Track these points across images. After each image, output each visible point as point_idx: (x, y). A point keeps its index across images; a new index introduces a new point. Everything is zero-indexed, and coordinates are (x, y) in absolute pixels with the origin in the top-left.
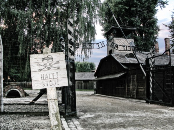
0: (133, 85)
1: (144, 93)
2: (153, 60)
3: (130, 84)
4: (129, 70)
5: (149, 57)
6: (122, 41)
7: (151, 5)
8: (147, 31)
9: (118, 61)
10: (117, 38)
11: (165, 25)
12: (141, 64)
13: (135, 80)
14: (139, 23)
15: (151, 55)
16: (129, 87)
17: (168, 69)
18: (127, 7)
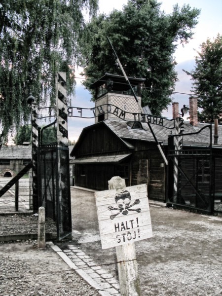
0: (142, 176)
1: (161, 191)
2: (180, 139)
3: (137, 173)
4: (136, 150)
5: (173, 134)
6: (121, 99)
7: (167, 36)
8: (158, 81)
9: (116, 134)
10: (114, 94)
11: (186, 72)
12: (160, 143)
13: (146, 168)
14: (145, 66)
15: (177, 130)
16: (135, 179)
17: (207, 156)
18: (127, 39)
